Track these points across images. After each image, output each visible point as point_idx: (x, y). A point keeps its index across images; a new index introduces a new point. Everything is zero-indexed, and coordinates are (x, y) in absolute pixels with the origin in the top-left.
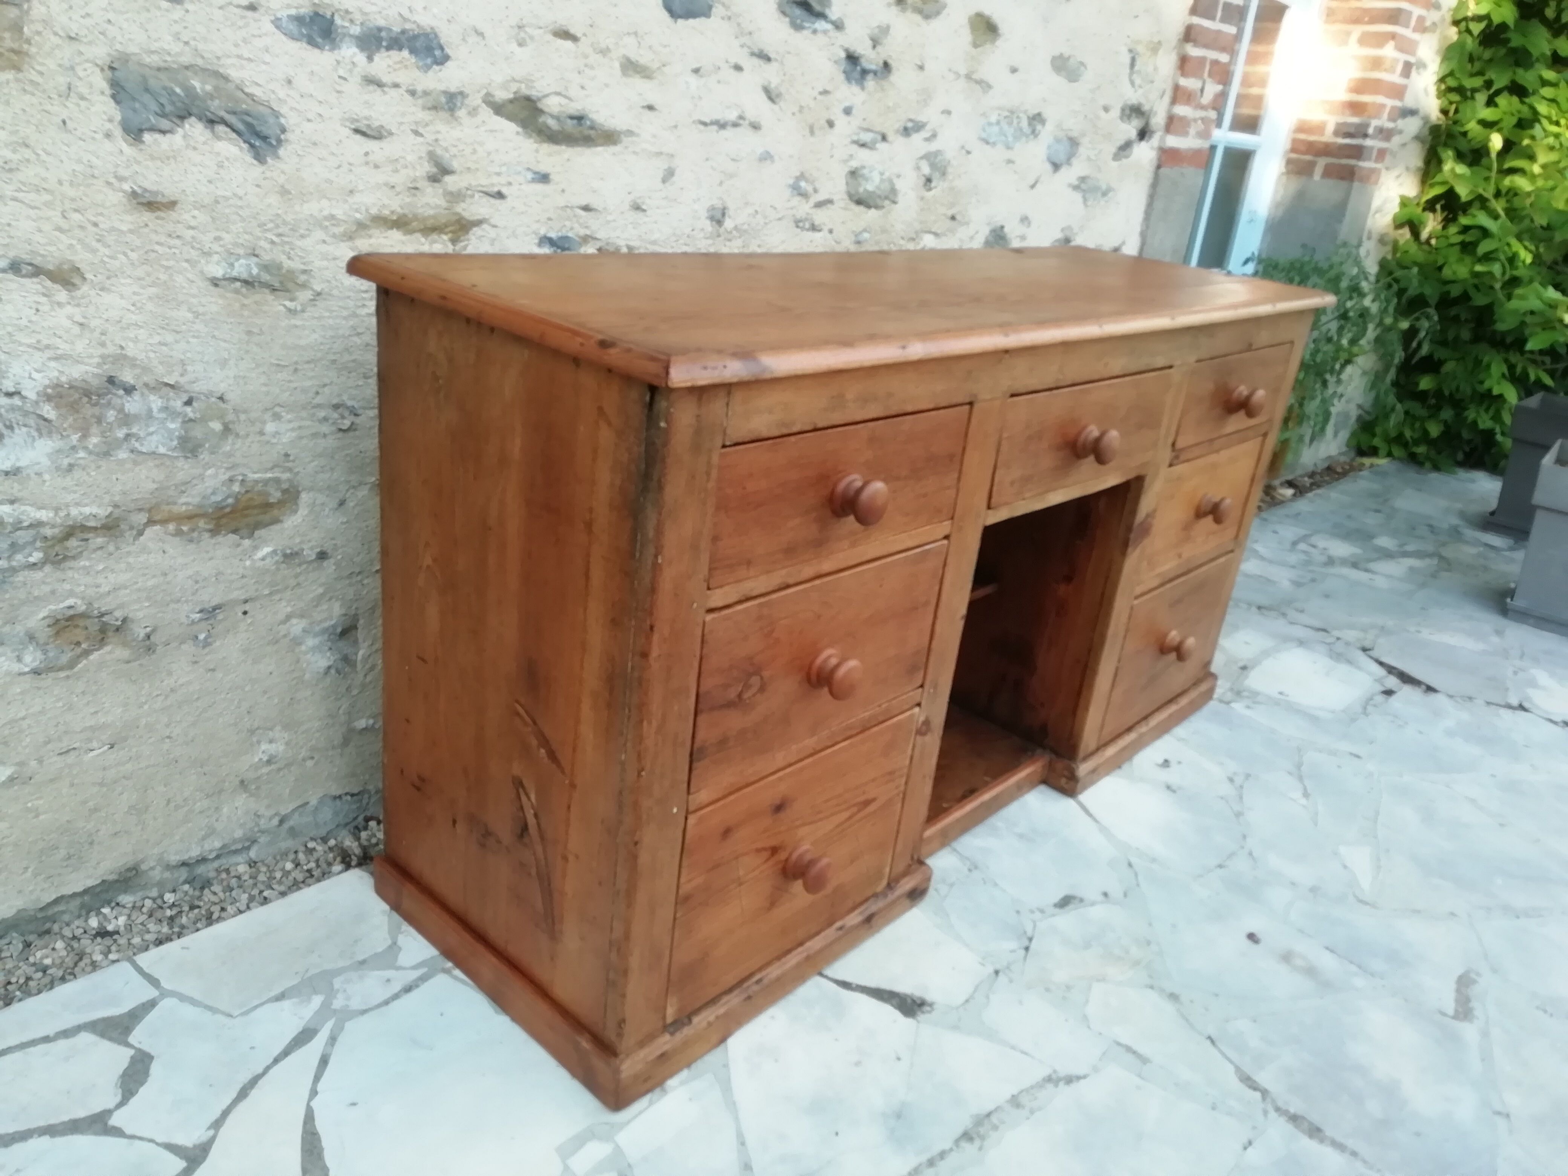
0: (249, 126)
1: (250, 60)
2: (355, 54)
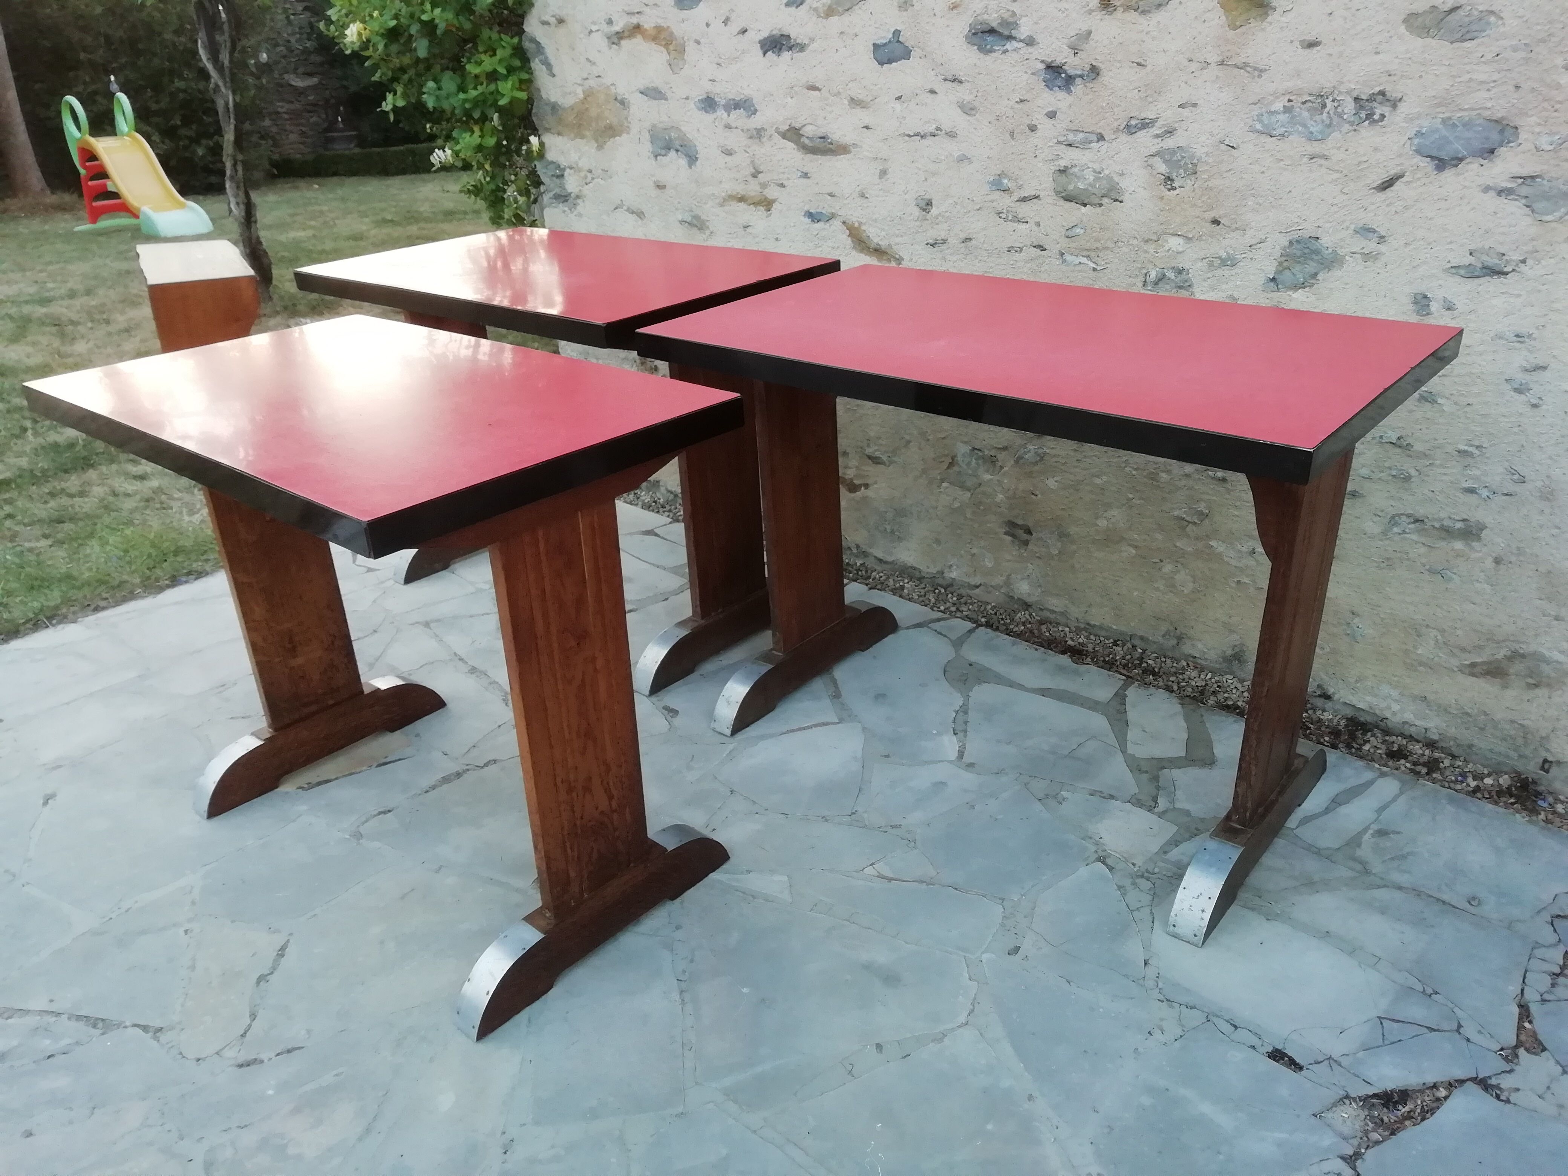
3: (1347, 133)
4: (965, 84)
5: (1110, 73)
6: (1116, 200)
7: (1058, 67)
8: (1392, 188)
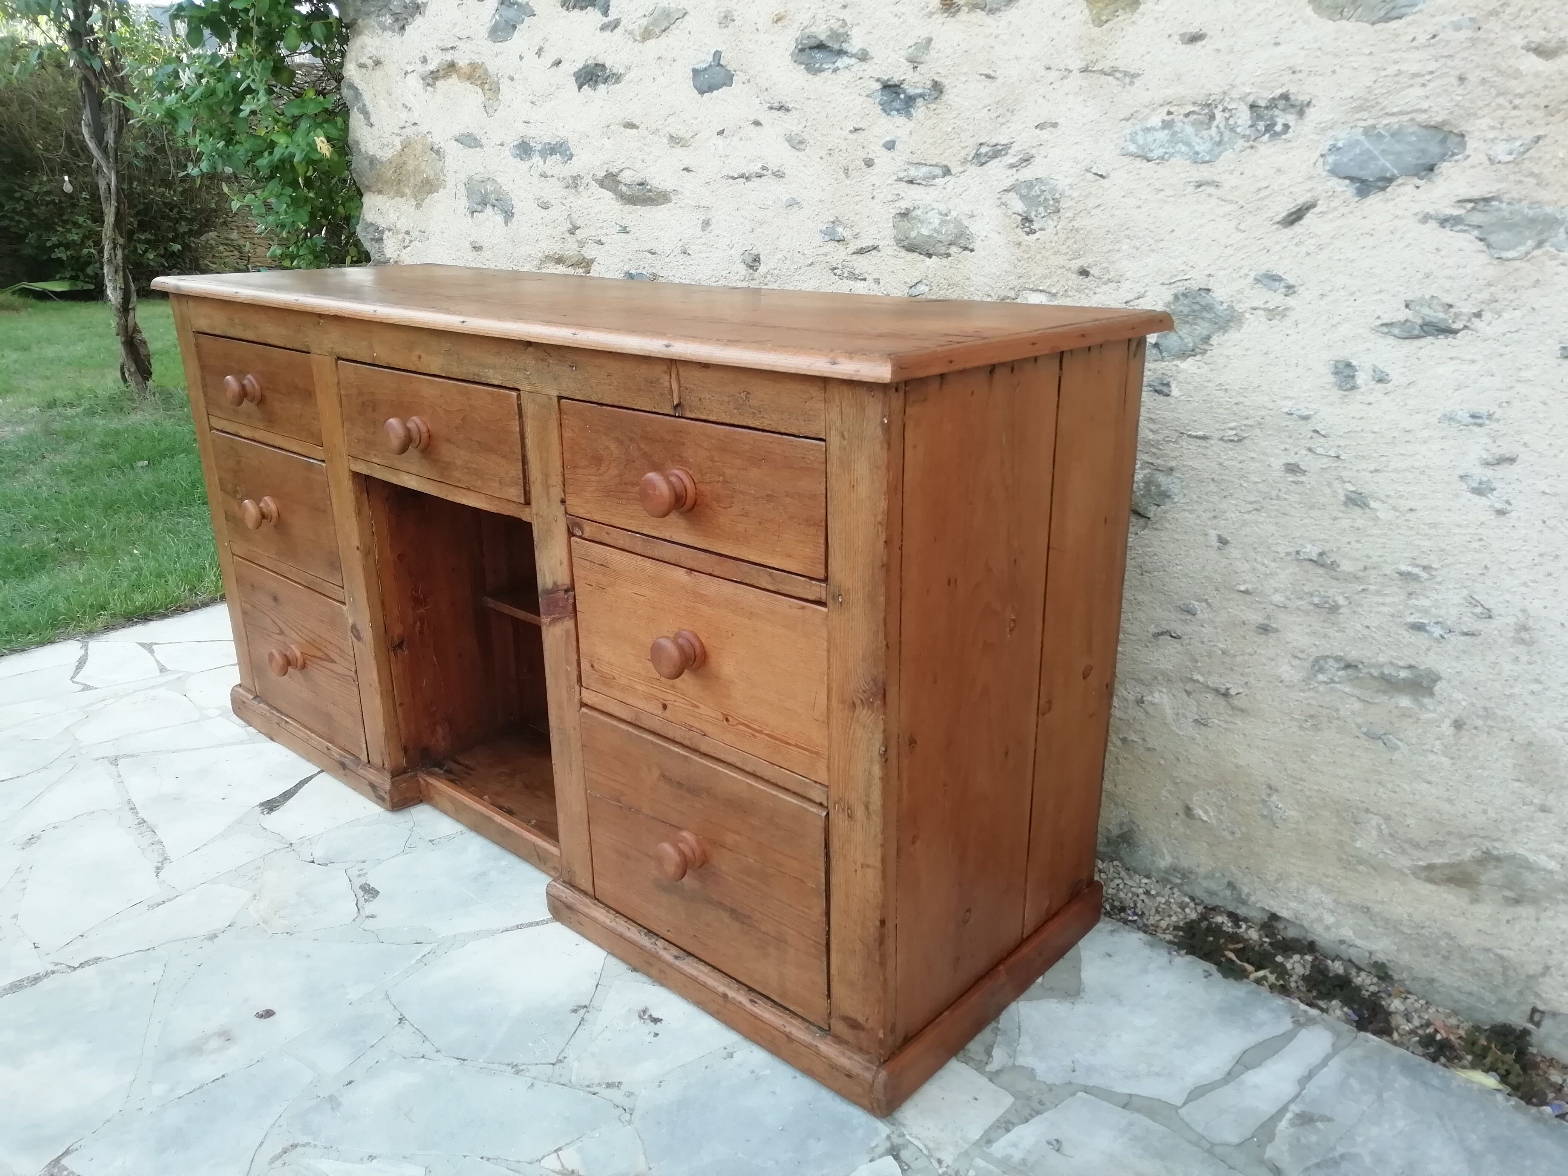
3: (1241, 151)
4: (793, 112)
5: (956, 90)
6: (965, 249)
7: (895, 86)
8: (1301, 222)
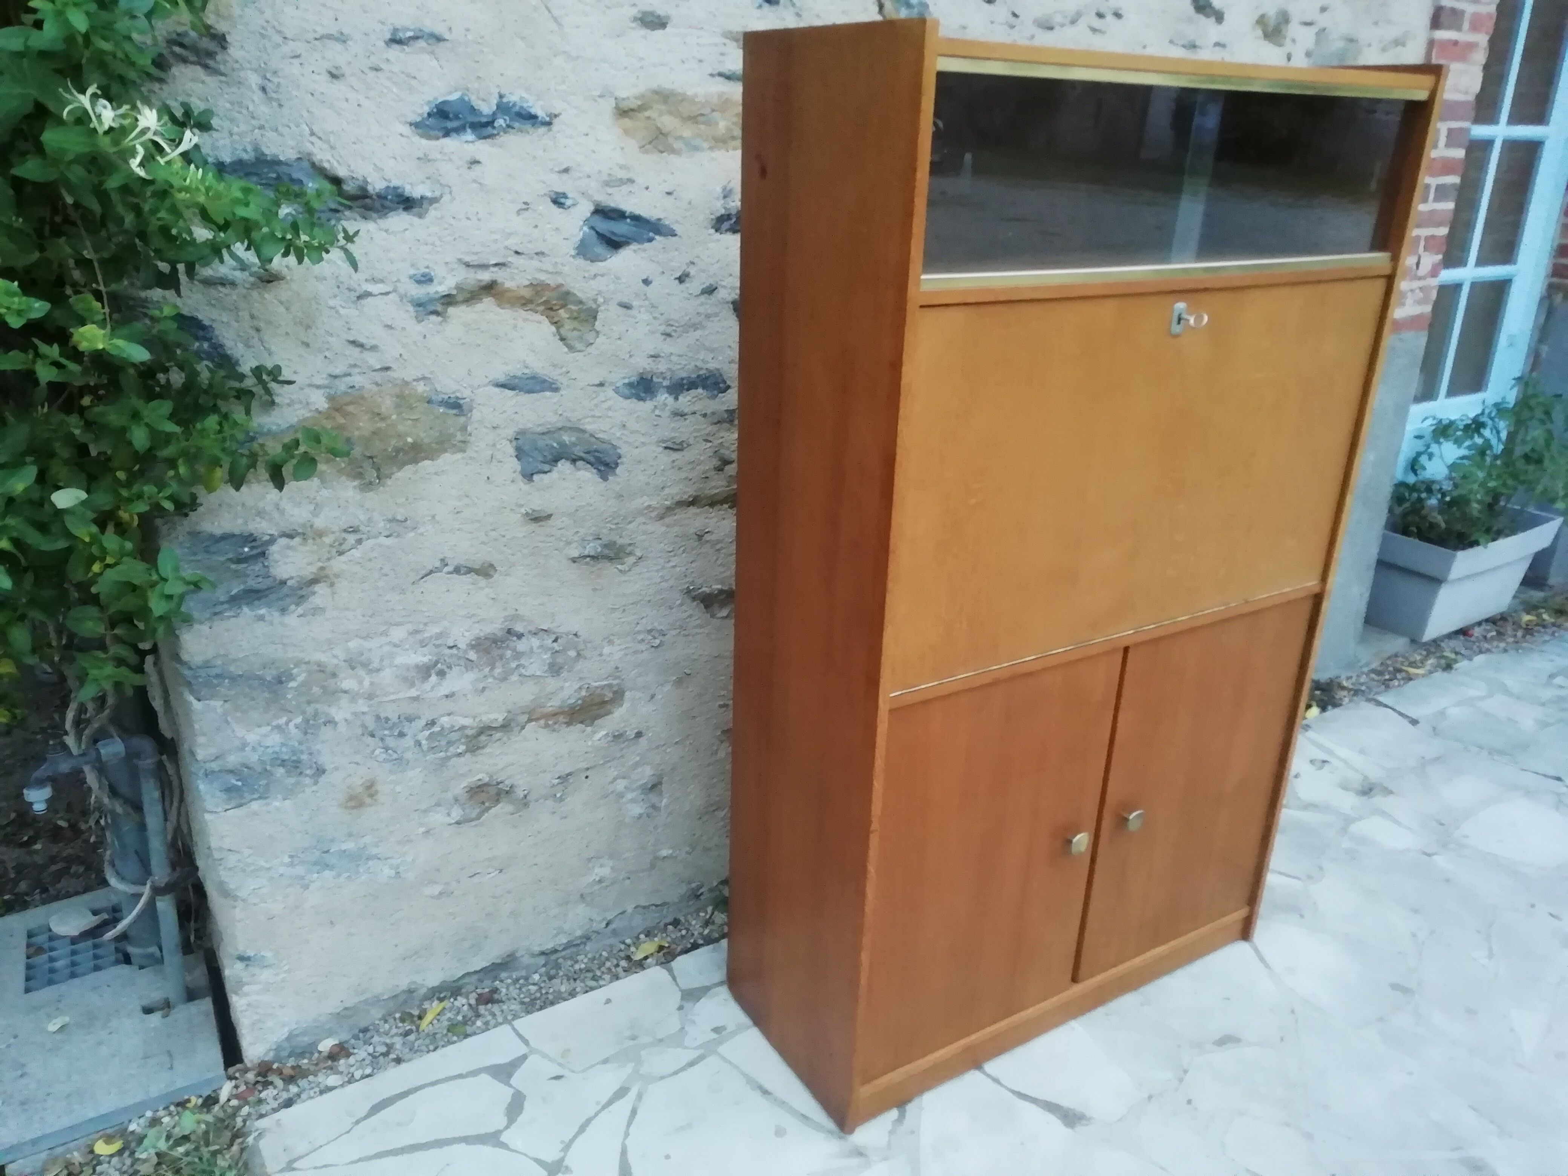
0: (597, 458)
1: (600, 417)
2: (666, 398)
